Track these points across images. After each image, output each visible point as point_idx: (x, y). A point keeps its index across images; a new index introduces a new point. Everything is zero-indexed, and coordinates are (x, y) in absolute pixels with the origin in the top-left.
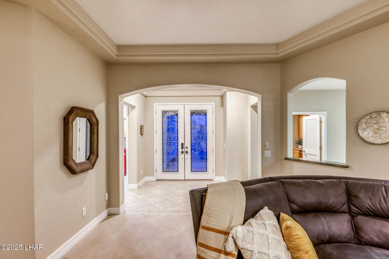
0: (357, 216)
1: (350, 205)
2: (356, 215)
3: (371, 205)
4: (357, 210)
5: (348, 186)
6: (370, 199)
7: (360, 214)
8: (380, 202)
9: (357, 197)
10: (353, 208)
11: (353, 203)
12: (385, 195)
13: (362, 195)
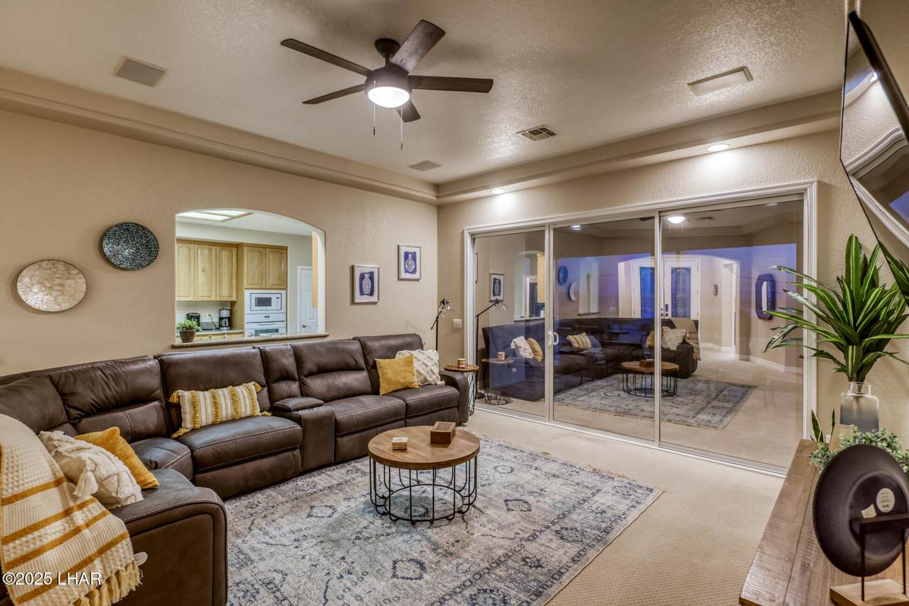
0: (80, 421)
1: (67, 408)
2: (77, 420)
3: (94, 398)
4: (78, 412)
5: (56, 382)
6: (92, 391)
7: (83, 417)
8: (103, 389)
9: (73, 394)
10: (73, 412)
11: (71, 404)
12: (106, 380)
13: (80, 389)
